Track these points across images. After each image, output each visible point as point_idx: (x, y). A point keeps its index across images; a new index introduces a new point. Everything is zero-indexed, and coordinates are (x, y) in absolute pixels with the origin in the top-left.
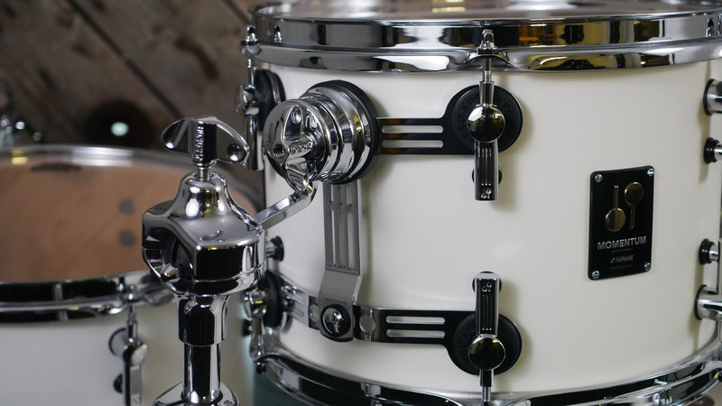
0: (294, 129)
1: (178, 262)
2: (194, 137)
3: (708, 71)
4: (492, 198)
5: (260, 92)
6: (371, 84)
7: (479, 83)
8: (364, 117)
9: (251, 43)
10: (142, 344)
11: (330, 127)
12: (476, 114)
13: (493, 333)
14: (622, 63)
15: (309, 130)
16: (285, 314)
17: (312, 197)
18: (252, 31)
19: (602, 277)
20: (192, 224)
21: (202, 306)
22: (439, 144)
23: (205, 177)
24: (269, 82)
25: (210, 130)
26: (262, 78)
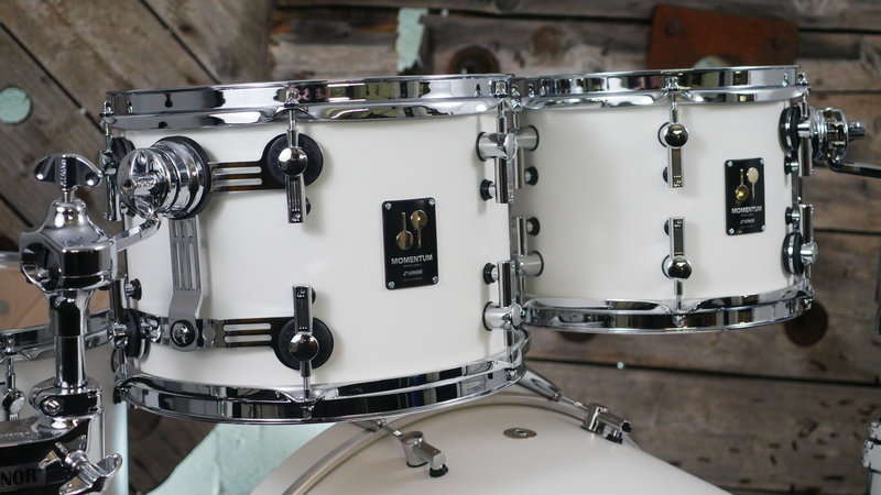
0: (140, 168)
1: (49, 266)
2: (59, 168)
3: (479, 126)
4: (301, 221)
5: (117, 155)
6: (205, 139)
7: (286, 132)
8: (199, 164)
9: (108, 115)
10: (19, 396)
11: (170, 170)
12: (285, 156)
13: (308, 330)
14: (410, 113)
15: (153, 171)
16: (143, 341)
17: (159, 227)
18: (108, 105)
19: (397, 286)
20: (60, 233)
21: (69, 301)
22: (258, 182)
23: (69, 199)
24: (124, 145)
25: (71, 162)
26: (118, 144)
